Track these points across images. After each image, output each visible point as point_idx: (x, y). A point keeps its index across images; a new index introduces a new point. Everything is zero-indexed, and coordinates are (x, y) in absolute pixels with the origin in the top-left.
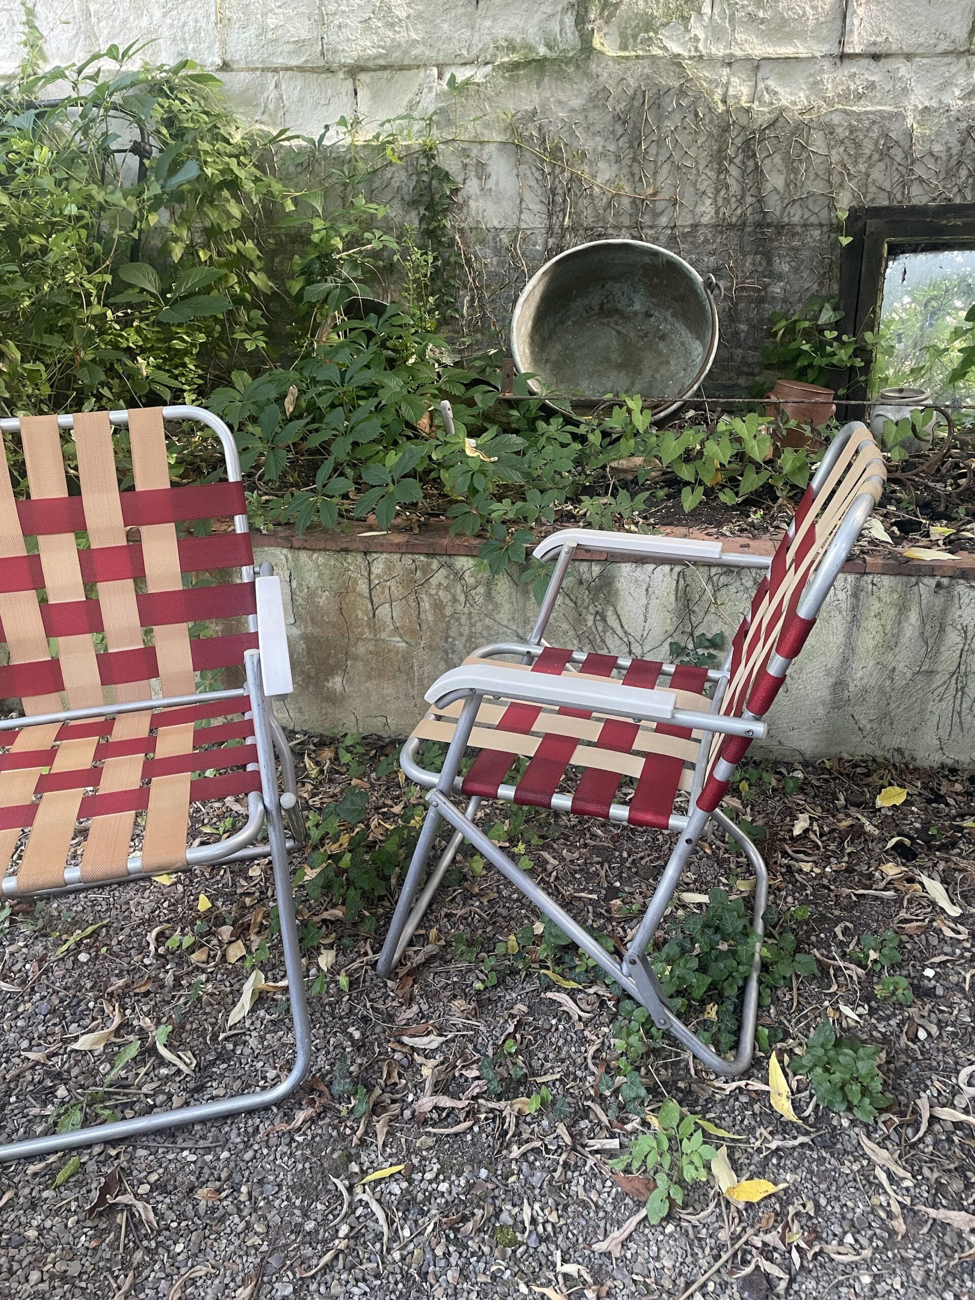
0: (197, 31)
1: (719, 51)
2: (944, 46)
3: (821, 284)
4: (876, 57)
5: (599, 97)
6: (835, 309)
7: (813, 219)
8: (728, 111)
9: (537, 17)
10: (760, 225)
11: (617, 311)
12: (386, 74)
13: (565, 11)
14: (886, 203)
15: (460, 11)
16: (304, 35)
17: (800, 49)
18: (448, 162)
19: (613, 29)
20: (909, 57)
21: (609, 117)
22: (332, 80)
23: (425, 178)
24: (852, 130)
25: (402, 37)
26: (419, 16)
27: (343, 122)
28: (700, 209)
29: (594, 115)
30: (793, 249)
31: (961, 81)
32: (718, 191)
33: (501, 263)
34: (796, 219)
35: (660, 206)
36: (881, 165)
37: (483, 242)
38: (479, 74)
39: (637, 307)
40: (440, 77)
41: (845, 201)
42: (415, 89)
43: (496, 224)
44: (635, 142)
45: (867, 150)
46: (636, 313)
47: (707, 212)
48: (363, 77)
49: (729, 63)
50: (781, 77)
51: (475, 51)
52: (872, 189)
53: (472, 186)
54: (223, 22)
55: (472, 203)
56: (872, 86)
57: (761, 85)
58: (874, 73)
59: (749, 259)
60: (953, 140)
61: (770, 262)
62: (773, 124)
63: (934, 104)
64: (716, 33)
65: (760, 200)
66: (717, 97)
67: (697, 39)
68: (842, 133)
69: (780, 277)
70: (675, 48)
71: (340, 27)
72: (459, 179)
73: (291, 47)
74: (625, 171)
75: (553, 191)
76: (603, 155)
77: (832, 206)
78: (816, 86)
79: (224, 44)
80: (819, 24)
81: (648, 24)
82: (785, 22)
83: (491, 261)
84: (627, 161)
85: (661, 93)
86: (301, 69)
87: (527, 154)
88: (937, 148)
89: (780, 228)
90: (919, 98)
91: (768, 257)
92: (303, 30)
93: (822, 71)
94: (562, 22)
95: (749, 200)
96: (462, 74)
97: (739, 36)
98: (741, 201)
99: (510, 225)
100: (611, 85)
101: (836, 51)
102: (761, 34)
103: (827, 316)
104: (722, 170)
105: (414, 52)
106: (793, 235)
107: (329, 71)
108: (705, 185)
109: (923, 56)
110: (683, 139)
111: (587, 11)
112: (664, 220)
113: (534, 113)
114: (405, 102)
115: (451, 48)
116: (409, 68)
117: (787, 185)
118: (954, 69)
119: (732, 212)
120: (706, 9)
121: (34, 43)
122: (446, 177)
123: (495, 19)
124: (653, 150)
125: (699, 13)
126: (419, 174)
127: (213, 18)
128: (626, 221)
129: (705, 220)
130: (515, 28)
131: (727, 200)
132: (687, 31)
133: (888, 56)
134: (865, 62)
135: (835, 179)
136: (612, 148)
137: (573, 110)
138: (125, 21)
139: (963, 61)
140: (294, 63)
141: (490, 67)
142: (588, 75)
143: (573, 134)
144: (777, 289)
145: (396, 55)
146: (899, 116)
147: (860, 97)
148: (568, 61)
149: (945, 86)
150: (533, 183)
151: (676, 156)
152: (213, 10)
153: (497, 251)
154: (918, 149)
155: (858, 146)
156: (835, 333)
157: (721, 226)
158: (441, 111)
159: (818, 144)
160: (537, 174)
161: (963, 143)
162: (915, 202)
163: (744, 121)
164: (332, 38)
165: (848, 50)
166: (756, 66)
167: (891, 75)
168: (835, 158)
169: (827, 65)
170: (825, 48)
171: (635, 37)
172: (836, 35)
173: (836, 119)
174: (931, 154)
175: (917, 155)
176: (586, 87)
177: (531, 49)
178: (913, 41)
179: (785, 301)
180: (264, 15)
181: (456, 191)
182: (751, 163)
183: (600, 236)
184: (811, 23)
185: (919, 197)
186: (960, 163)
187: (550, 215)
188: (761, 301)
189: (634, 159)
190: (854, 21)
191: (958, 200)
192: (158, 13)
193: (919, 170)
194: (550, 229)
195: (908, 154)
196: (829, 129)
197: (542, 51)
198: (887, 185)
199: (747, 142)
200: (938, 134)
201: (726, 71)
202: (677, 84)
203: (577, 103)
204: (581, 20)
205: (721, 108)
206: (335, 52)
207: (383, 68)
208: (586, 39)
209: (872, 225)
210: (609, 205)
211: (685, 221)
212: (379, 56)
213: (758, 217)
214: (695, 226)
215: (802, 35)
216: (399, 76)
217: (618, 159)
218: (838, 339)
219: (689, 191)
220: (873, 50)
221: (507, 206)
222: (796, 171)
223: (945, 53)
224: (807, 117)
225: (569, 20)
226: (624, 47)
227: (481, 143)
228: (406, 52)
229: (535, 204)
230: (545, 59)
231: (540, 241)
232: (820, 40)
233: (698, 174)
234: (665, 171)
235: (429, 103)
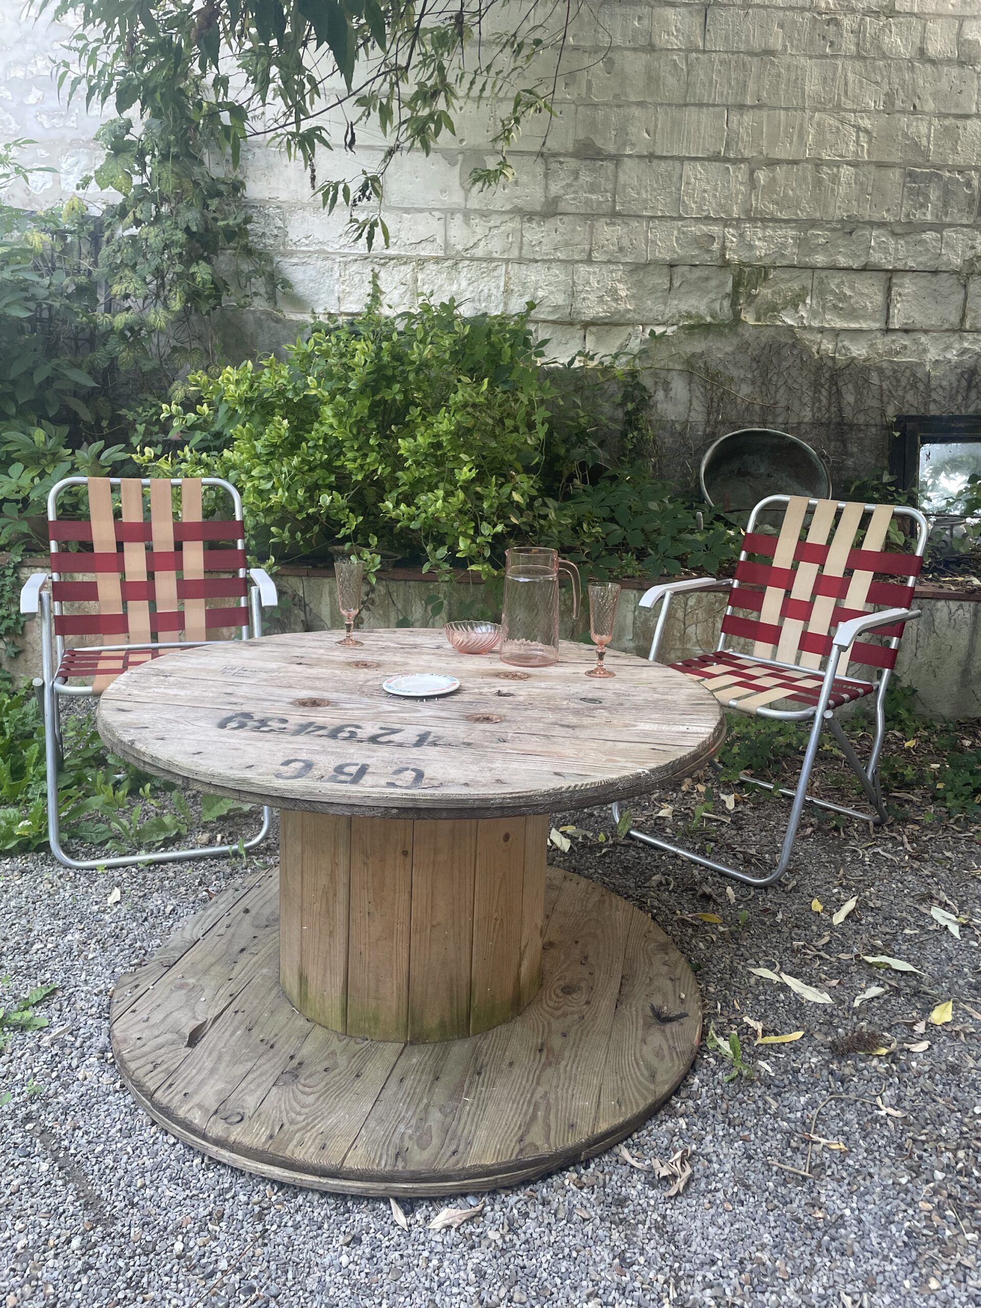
0: (489, 296)
1: (815, 324)
2: (946, 326)
3: (877, 460)
4: (906, 331)
5: (744, 347)
6: (891, 474)
7: (872, 422)
8: (821, 358)
9: (706, 300)
10: (840, 424)
11: (749, 473)
12: (607, 328)
13: (724, 298)
14: (915, 414)
15: (660, 294)
16: (560, 302)
17: (864, 325)
18: (647, 381)
19: (751, 309)
20: (926, 332)
21: (748, 359)
22: (571, 329)
23: (630, 389)
24: (895, 371)
25: (622, 307)
26: (633, 296)
27: (580, 353)
28: (803, 413)
29: (739, 357)
30: (859, 439)
31: (957, 346)
32: (814, 404)
33: (675, 442)
34: (861, 421)
35: (779, 411)
36: (912, 392)
37: (664, 429)
38: (670, 330)
39: (762, 470)
40: (643, 330)
41: (891, 411)
42: (625, 337)
43: (673, 418)
44: (765, 373)
45: (904, 382)
46: (761, 475)
47: (807, 415)
48: (594, 329)
49: (821, 330)
50: (851, 340)
51: (666, 317)
52: (907, 406)
53: (660, 395)
54: (508, 292)
55: (659, 406)
56: (905, 347)
57: (840, 345)
58: (905, 341)
59: (833, 444)
60: (953, 379)
61: (845, 446)
62: (848, 366)
63: (941, 358)
64: (814, 314)
65: (840, 410)
66: (814, 350)
67: (802, 317)
68: (889, 373)
69: (852, 455)
70: (790, 322)
71: (584, 299)
72: (652, 391)
73: (550, 309)
74: (757, 389)
75: (712, 400)
76: (743, 380)
77: (883, 414)
78: (872, 346)
79: (506, 304)
80: (875, 312)
81: (773, 309)
82: (854, 310)
83: (669, 441)
84: (758, 384)
85: (782, 346)
86: (554, 322)
87: (696, 378)
88: (944, 383)
89: (851, 426)
90: (933, 354)
91: (844, 442)
92: (560, 299)
93: (876, 338)
94: (721, 304)
95: (833, 409)
96: (659, 330)
97: (828, 317)
98: (828, 410)
99: (682, 419)
100: (750, 340)
101: (884, 327)
102: (840, 316)
103: (886, 478)
104: (817, 391)
105: (628, 316)
106: (860, 430)
107: (571, 324)
108: (806, 399)
109: (934, 331)
110: (794, 372)
111: (738, 299)
112: (780, 420)
113: (703, 354)
114: (618, 343)
115: (651, 315)
116: (622, 325)
117: (856, 401)
118: (952, 339)
119: (824, 416)
120: (808, 301)
121: (376, 296)
122: (644, 389)
123: (680, 300)
124: (775, 378)
125: (804, 302)
126: (626, 386)
127: (502, 289)
128: (757, 419)
129: (806, 420)
130: (692, 306)
131: (820, 409)
132: (797, 312)
133: (913, 331)
134: (900, 334)
135: (885, 399)
136: (750, 376)
137: (727, 353)
138: (441, 286)
139: (957, 336)
140: (551, 318)
141: (675, 327)
142: (737, 334)
143: (725, 367)
144: (850, 462)
145: (617, 317)
146: (921, 365)
147: (898, 353)
148: (725, 326)
149: (948, 348)
150: (699, 395)
151: (790, 382)
152: (502, 284)
153: (672, 434)
154: (934, 383)
155: (898, 381)
156: (893, 489)
157: (816, 424)
158: (643, 352)
159: (875, 378)
160: (702, 389)
161: (959, 381)
162: (932, 413)
163: (830, 363)
164: (578, 305)
165: (891, 327)
166: (837, 333)
167: (916, 342)
168: (885, 387)
169: (879, 334)
170: (877, 325)
171: (765, 314)
172: (883, 319)
173: (885, 365)
174: (941, 386)
175: (933, 387)
176: (735, 341)
177: (702, 318)
178: (928, 322)
179: (855, 470)
180: (536, 289)
181: (650, 397)
182: (834, 388)
183: (740, 428)
184: (870, 310)
185: (934, 410)
186: (957, 392)
187: (709, 414)
188: (841, 469)
189: (763, 383)
190: (894, 311)
191: (957, 413)
192: (464, 283)
193: (934, 396)
194: (708, 423)
195: (928, 385)
196: (881, 371)
197: (709, 319)
198: (915, 404)
199: (832, 376)
200: (944, 375)
201: (820, 336)
202: (790, 342)
203: (729, 349)
204: (734, 303)
205: (817, 356)
206: (579, 313)
207: (606, 324)
208: (737, 314)
209: (910, 426)
210: (747, 409)
211: (794, 420)
212: (607, 317)
213: (838, 419)
214: (799, 424)
215: (864, 318)
216: (615, 330)
217: (753, 383)
218: (896, 491)
219: (796, 403)
220: (906, 327)
221: (681, 408)
222: (861, 394)
223: (947, 330)
224: (867, 363)
225: (726, 303)
226: (758, 319)
227: (668, 370)
228: (623, 316)
229: (698, 406)
230: (710, 324)
231: (701, 428)
232: (875, 321)
233: (803, 393)
234: (782, 391)
235: (635, 345)
